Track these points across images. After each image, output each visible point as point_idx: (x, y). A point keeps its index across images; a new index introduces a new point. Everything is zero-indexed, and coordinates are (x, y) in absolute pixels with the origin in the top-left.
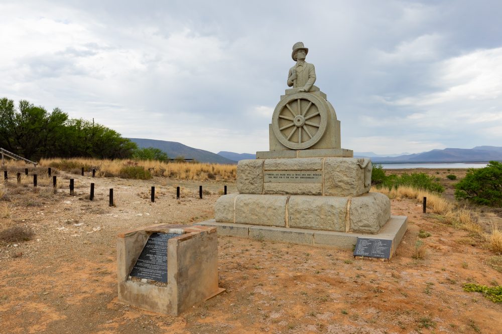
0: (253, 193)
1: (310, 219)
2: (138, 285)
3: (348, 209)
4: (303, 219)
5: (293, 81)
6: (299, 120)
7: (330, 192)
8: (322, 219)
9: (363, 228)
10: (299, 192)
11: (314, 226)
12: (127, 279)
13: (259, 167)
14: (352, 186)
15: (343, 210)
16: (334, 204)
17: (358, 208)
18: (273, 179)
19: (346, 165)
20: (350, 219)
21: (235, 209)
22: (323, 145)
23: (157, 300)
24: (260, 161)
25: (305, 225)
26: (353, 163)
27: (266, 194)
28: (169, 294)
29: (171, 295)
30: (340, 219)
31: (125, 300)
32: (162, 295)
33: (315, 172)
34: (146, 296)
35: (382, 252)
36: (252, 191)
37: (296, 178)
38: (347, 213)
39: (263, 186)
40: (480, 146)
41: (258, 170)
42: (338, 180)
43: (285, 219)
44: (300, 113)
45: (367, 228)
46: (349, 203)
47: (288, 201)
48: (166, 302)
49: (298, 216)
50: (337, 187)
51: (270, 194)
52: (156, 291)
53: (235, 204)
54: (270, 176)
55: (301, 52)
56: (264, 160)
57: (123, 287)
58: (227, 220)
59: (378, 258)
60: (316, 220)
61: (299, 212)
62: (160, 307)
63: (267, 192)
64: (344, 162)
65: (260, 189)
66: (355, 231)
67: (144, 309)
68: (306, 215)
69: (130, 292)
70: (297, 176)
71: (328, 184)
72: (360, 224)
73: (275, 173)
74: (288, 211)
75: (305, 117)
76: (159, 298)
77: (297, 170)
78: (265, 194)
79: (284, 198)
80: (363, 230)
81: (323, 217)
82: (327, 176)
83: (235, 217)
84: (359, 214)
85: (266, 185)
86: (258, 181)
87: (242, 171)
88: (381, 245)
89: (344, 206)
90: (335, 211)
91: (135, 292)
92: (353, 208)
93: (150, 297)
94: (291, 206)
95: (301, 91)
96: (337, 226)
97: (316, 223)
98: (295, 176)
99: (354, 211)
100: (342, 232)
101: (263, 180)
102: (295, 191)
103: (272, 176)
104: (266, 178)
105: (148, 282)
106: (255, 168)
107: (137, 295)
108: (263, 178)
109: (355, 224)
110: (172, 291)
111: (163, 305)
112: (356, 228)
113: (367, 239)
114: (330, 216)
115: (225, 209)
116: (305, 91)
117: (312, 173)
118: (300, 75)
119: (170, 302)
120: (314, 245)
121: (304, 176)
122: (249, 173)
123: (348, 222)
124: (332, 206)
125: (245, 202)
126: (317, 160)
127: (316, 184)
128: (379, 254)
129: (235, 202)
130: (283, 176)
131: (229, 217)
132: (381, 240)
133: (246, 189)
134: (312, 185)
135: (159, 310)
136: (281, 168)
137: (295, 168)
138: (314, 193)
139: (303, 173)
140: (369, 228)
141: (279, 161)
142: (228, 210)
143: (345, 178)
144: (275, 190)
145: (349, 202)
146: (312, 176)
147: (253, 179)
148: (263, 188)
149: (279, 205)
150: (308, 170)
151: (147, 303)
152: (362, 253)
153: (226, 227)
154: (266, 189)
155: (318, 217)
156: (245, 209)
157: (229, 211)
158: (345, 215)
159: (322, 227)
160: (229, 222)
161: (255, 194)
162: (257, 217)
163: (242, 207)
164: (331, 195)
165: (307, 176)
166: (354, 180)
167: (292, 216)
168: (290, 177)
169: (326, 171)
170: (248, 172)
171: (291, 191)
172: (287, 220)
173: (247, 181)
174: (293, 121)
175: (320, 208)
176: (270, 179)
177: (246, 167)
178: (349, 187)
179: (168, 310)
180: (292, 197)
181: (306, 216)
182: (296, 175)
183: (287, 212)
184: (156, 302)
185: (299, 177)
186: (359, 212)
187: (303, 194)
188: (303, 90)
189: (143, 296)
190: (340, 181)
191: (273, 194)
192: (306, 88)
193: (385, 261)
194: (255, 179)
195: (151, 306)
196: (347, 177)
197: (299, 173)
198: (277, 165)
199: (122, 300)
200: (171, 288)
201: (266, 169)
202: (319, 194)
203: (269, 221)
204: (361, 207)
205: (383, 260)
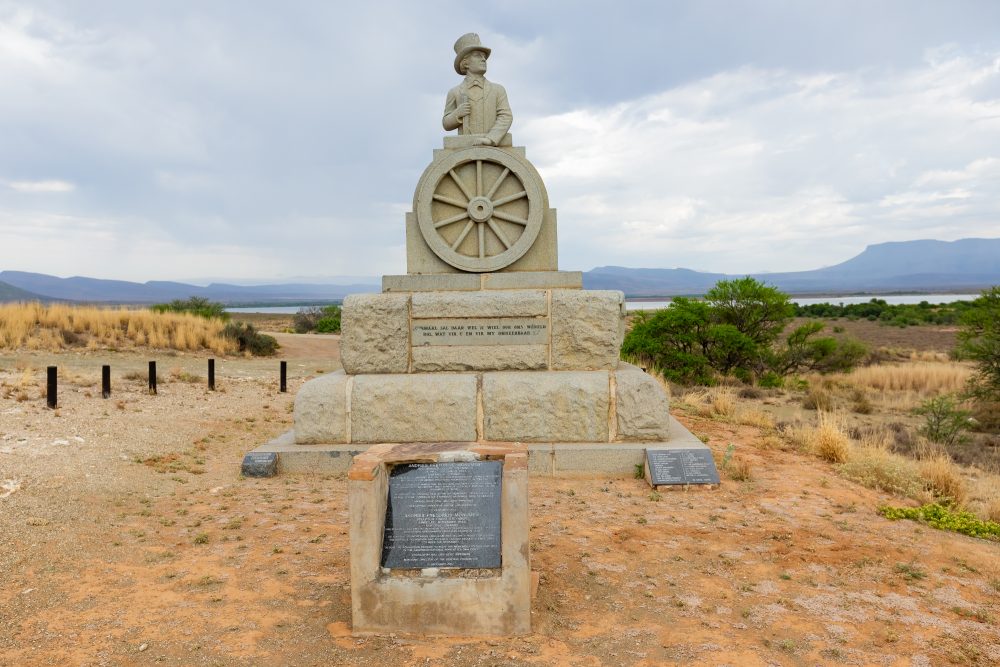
0: (384, 372)
1: (534, 420)
2: (417, 585)
3: (613, 395)
4: (518, 422)
5: (461, 118)
6: (481, 208)
7: (564, 361)
8: (560, 418)
9: (643, 431)
10: (498, 364)
11: (542, 434)
12: (381, 576)
13: (399, 311)
14: (610, 348)
15: (605, 398)
16: (583, 386)
17: (633, 392)
18: (433, 339)
19: (598, 305)
20: (617, 415)
21: (349, 410)
22: (532, 263)
23: (471, 610)
24: (400, 299)
25: (522, 434)
26: (612, 302)
27: (417, 371)
28: (506, 590)
29: (512, 591)
30: (598, 416)
31: (376, 626)
32: (488, 596)
33: (532, 320)
34: (442, 605)
35: (702, 472)
36: (382, 367)
37: (489, 333)
38: (610, 404)
39: (410, 355)
40: (603, 266)
41: (397, 318)
42: (582, 336)
43: (476, 424)
44: (480, 192)
45: (650, 431)
46: (612, 383)
47: (480, 384)
48: (500, 608)
49: (506, 416)
50: (579, 350)
51: (429, 371)
52: (472, 589)
53: (349, 399)
54: (426, 331)
55: (479, 55)
56: (408, 295)
57: (368, 597)
58: (330, 438)
59: (700, 484)
60: (546, 422)
61: (509, 408)
62: (483, 623)
63: (420, 367)
64: (594, 299)
65: (403, 361)
66: (627, 438)
67: (441, 636)
68: (525, 412)
69: (393, 605)
70: (491, 330)
71: (561, 345)
72: (640, 423)
73: (439, 324)
74: (484, 406)
75: (492, 200)
76: (480, 602)
77: (490, 318)
78: (413, 373)
79: (470, 378)
80: (642, 435)
81: (560, 414)
82: (558, 329)
83: (349, 430)
84: (635, 403)
85: (418, 352)
86: (398, 343)
87: (357, 320)
88: (695, 459)
89: (605, 389)
90: (586, 402)
91: (409, 601)
92: (622, 393)
93: (454, 604)
94: (490, 395)
95: (484, 144)
96: (590, 431)
97: (547, 429)
98: (486, 330)
99: (626, 400)
100: (602, 442)
101: (410, 342)
102: (488, 364)
103: (433, 332)
104: (418, 336)
105: (441, 575)
106: (389, 313)
107: (416, 607)
108: (409, 336)
109: (630, 425)
110: (516, 583)
111: (490, 618)
112: (630, 432)
113: (666, 452)
114: (576, 411)
115: (322, 412)
116: (493, 145)
117: (525, 323)
118: (477, 108)
119: (511, 608)
120: (555, 473)
121: (506, 330)
122: (375, 326)
123: (614, 422)
124: (580, 390)
125: (377, 392)
126: (534, 295)
127: (535, 347)
128: (699, 478)
129: (348, 394)
130: (458, 332)
131: (335, 429)
132: (691, 451)
133: (368, 363)
134: (524, 349)
135: (478, 630)
136: (454, 314)
137: (488, 312)
138: (531, 365)
139: (505, 322)
140: (655, 431)
141: (447, 297)
142: (332, 413)
143: (597, 333)
144: (439, 363)
145: (613, 379)
146: (525, 329)
147: (385, 339)
148: (411, 359)
149: (461, 394)
150: (517, 317)
151: (443, 620)
152: (669, 479)
153: (338, 453)
154: (419, 360)
155: (552, 416)
156: (379, 409)
157: (335, 415)
158: (607, 408)
159: (558, 435)
160: (335, 441)
161: (390, 373)
162: (407, 426)
163: (370, 404)
164: (567, 368)
165: (512, 329)
166: (615, 335)
167: (493, 418)
168: (474, 331)
169: (556, 319)
170: (372, 322)
171: (480, 364)
172: (481, 427)
173: (370, 345)
174: (465, 210)
175: (554, 397)
176: (427, 339)
177: (367, 312)
178: (603, 350)
179: (506, 626)
180: (488, 377)
181: (524, 415)
182: (489, 328)
183: (480, 410)
184: (471, 613)
185: (496, 331)
186: (637, 399)
187: (507, 368)
188: (487, 141)
189: (431, 606)
190: (586, 340)
191: (436, 371)
192: (495, 137)
193: (713, 488)
194: (390, 340)
195: (457, 626)
196: (602, 330)
197: (495, 322)
198: (443, 306)
199: (368, 626)
200: (511, 577)
201: (418, 315)
202: (543, 368)
203: (439, 433)
204: (639, 390)
205: (709, 487)
